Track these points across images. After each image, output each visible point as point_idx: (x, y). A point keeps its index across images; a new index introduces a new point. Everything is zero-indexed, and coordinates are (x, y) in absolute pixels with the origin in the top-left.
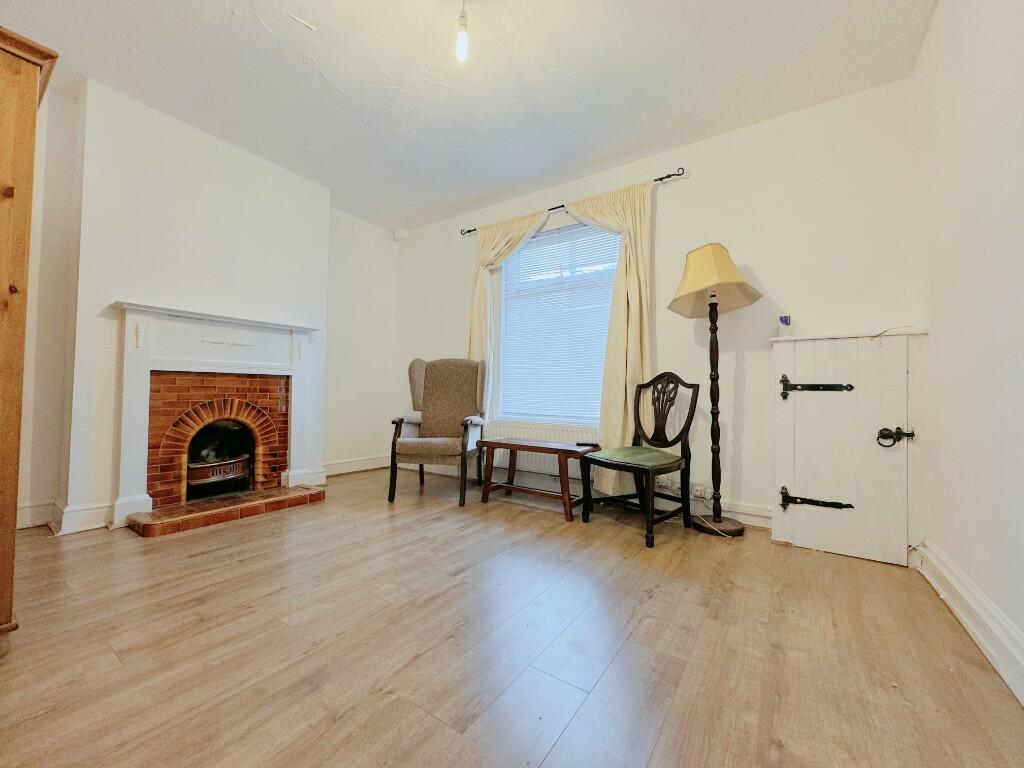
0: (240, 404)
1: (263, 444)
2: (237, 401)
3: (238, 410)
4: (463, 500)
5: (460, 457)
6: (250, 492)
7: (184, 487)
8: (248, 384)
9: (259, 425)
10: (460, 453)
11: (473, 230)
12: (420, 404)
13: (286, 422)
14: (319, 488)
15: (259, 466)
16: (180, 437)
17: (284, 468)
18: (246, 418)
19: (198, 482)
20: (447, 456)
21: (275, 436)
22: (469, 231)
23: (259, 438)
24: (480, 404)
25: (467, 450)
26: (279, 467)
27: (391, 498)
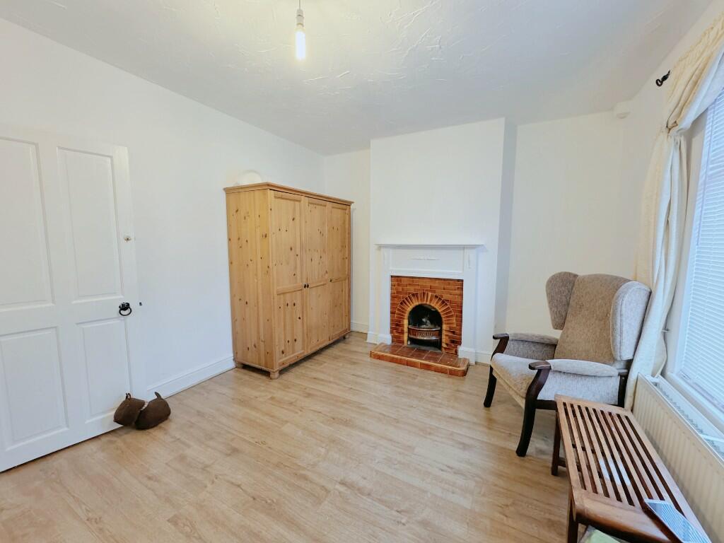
0: (432, 296)
1: (446, 323)
2: (430, 294)
3: (431, 300)
4: (522, 451)
5: (524, 401)
6: (439, 351)
7: (405, 337)
8: (436, 284)
9: (444, 311)
10: (524, 396)
11: (668, 75)
12: (560, 324)
13: (461, 312)
14: (463, 368)
15: (443, 337)
16: (403, 311)
17: (460, 343)
18: (436, 305)
19: (412, 336)
20: (515, 392)
21: (454, 320)
22: (665, 78)
23: (443, 319)
24: (614, 348)
25: (538, 398)
26: (456, 341)
27: (488, 403)
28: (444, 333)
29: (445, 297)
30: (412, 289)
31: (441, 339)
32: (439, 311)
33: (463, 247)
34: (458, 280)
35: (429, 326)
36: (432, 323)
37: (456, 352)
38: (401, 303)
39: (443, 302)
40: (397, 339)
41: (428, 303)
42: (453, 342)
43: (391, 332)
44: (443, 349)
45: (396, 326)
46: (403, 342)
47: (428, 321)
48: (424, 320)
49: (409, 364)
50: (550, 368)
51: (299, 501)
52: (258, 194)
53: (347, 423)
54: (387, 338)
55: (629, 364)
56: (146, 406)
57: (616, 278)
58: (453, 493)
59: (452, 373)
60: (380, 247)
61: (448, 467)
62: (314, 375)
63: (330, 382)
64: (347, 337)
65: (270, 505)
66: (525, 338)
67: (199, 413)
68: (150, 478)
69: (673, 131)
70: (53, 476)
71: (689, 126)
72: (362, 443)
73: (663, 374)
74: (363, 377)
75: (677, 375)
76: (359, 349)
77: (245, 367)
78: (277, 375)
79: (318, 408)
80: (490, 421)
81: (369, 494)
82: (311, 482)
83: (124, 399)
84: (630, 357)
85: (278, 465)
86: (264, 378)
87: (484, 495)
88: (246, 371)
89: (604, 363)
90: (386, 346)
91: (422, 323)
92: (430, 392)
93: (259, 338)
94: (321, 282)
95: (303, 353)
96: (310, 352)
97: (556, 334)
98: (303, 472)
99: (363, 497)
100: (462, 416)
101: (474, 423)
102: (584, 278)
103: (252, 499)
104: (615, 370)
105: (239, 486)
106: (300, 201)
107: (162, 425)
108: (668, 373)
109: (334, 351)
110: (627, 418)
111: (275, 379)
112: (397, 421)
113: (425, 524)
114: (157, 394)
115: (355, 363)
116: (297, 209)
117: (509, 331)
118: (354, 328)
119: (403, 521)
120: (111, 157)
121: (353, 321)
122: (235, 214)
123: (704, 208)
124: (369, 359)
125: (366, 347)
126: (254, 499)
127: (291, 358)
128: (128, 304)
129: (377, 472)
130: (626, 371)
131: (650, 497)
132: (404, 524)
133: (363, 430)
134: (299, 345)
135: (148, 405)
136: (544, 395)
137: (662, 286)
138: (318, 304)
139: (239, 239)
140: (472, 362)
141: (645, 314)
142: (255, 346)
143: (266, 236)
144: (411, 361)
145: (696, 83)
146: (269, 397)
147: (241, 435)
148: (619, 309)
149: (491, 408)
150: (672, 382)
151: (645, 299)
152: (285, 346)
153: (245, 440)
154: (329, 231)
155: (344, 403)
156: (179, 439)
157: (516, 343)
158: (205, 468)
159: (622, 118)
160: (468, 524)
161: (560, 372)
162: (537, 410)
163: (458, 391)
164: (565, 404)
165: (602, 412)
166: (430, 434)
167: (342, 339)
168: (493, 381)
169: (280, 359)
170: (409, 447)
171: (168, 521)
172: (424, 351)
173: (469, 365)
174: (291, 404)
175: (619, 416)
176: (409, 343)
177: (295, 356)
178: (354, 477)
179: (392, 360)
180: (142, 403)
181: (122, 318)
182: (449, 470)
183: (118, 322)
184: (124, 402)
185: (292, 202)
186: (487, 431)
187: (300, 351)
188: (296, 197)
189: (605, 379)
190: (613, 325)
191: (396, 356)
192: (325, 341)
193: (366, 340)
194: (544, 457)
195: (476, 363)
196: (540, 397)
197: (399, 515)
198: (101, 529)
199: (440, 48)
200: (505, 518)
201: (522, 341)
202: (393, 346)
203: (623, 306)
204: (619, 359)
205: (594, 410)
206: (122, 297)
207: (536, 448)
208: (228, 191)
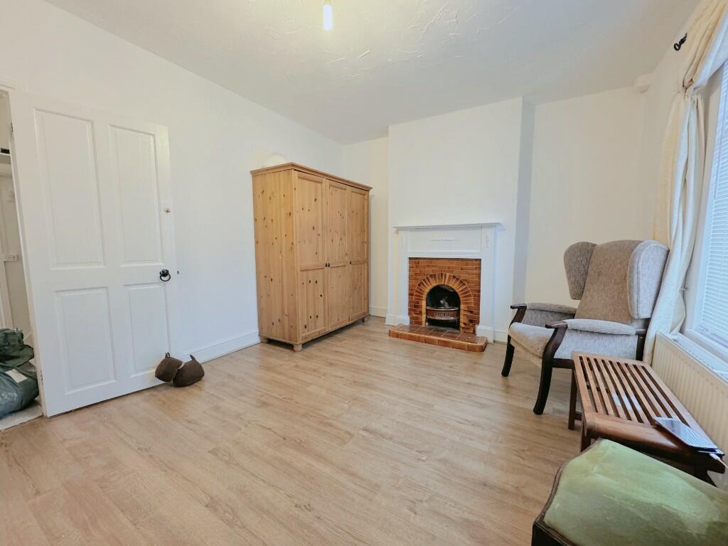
0: (450, 276)
1: (464, 303)
2: (448, 275)
3: (449, 280)
4: (539, 409)
5: (541, 361)
6: (457, 331)
7: (424, 317)
8: (454, 264)
9: (462, 291)
10: (541, 356)
11: (685, 37)
12: (578, 293)
13: (479, 291)
14: (480, 344)
15: (462, 316)
16: (420, 292)
17: (478, 323)
18: (454, 286)
19: (431, 317)
20: (533, 354)
21: (472, 300)
22: (683, 41)
23: (461, 299)
24: (631, 307)
25: (555, 357)
26: (474, 321)
27: (506, 372)
28: (462, 312)
29: (463, 276)
30: (430, 271)
31: (459, 319)
32: (457, 291)
33: (481, 227)
34: (476, 260)
35: (447, 307)
36: (450, 305)
37: (474, 332)
38: (419, 285)
39: (461, 282)
40: (415, 321)
41: (446, 284)
42: (471, 321)
43: (410, 314)
44: (461, 329)
45: (414, 307)
46: (421, 323)
47: (446, 303)
48: (442, 302)
49: (427, 341)
50: (566, 327)
51: (326, 441)
52: (283, 175)
53: (367, 386)
54: (405, 319)
55: (647, 322)
56: (183, 365)
57: (634, 242)
58: (471, 440)
59: (471, 349)
60: (399, 229)
61: (467, 421)
62: (335, 349)
63: (351, 355)
64: (366, 319)
65: (299, 443)
66: (542, 308)
67: (230, 376)
68: (189, 422)
69: (691, 90)
70: (106, 418)
71: (705, 84)
72: (383, 401)
73: (681, 331)
74: (382, 351)
75: (696, 330)
76: (378, 330)
77: (271, 342)
78: (300, 348)
79: (340, 374)
80: (508, 386)
81: (390, 439)
82: (336, 428)
83: (164, 357)
84: (648, 316)
85: (305, 415)
86: (288, 351)
87: (501, 442)
88: (271, 346)
89: (623, 323)
90: (404, 327)
91: (439, 305)
92: (449, 364)
93: (283, 312)
94: (341, 263)
95: (325, 330)
96: (330, 329)
97: (574, 304)
98: (327, 421)
99: (385, 440)
100: (481, 383)
101: (491, 388)
102: (602, 247)
103: (282, 439)
104: (634, 328)
105: (270, 429)
106: (321, 183)
107: (197, 384)
108: (687, 329)
109: (354, 331)
110: (643, 367)
111: (298, 352)
112: (416, 385)
113: (444, 461)
114: (192, 357)
115: (374, 341)
116: (319, 192)
117: (528, 301)
118: (372, 313)
119: (423, 459)
120: (153, 135)
121: (372, 306)
122: (260, 194)
123: (721, 162)
124: (388, 338)
125: (384, 328)
126: (285, 439)
127: (313, 333)
128: (167, 271)
129: (398, 422)
130: (643, 330)
131: (658, 415)
132: (424, 461)
133: (383, 391)
134: (320, 321)
135: (185, 365)
136: (561, 354)
137: (680, 244)
138: (338, 283)
139: (264, 219)
140: (490, 340)
141: (662, 274)
142: (279, 321)
143: (290, 214)
144: (429, 339)
145: (710, 37)
146: (294, 364)
147: (270, 393)
148: (636, 267)
149: (508, 377)
150: (691, 337)
151: (663, 257)
152: (308, 321)
153: (273, 397)
154: (349, 215)
155: (364, 370)
156: (213, 395)
157: (533, 312)
158: (238, 416)
159: (642, 92)
160: (485, 463)
161: (576, 330)
162: (554, 369)
163: (475, 363)
164: (581, 358)
165: (618, 364)
166: (447, 395)
167: (362, 320)
168: (510, 350)
169: (303, 333)
170: (428, 405)
171: (209, 452)
172: (442, 331)
173: (487, 344)
174: (314, 370)
175: (635, 366)
176: (427, 324)
177: (317, 332)
178: (374, 425)
179: (411, 338)
180: (180, 363)
181: (163, 283)
182: (466, 422)
183: (158, 287)
184: (164, 360)
185: (315, 183)
186: (504, 394)
187: (321, 327)
188: (318, 179)
189: (623, 337)
190: (630, 282)
191: (413, 334)
192: (344, 322)
193: (384, 322)
194: (562, 416)
195: (494, 341)
196: (557, 355)
197: (418, 453)
198: (151, 456)
199: (458, 22)
200: (521, 460)
201: (541, 310)
202: (411, 327)
203: (640, 263)
204: (636, 317)
205: (611, 362)
206: (162, 264)
207: (554, 409)
208: (255, 174)
